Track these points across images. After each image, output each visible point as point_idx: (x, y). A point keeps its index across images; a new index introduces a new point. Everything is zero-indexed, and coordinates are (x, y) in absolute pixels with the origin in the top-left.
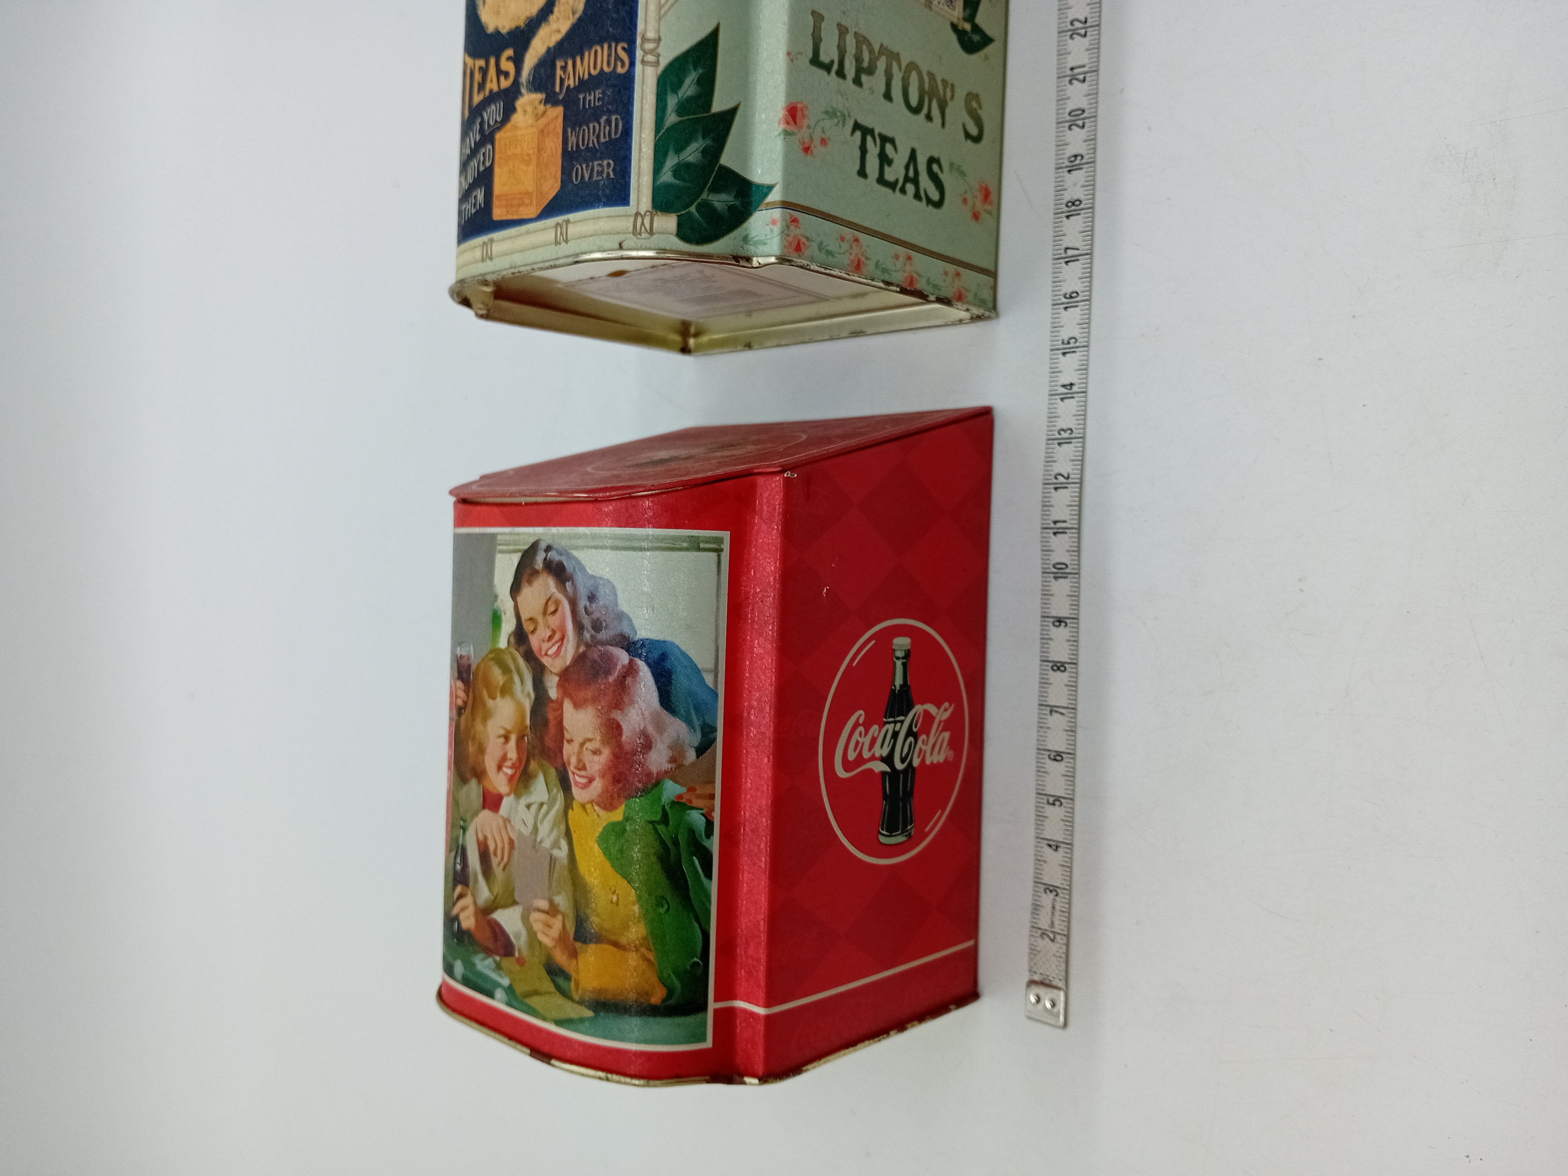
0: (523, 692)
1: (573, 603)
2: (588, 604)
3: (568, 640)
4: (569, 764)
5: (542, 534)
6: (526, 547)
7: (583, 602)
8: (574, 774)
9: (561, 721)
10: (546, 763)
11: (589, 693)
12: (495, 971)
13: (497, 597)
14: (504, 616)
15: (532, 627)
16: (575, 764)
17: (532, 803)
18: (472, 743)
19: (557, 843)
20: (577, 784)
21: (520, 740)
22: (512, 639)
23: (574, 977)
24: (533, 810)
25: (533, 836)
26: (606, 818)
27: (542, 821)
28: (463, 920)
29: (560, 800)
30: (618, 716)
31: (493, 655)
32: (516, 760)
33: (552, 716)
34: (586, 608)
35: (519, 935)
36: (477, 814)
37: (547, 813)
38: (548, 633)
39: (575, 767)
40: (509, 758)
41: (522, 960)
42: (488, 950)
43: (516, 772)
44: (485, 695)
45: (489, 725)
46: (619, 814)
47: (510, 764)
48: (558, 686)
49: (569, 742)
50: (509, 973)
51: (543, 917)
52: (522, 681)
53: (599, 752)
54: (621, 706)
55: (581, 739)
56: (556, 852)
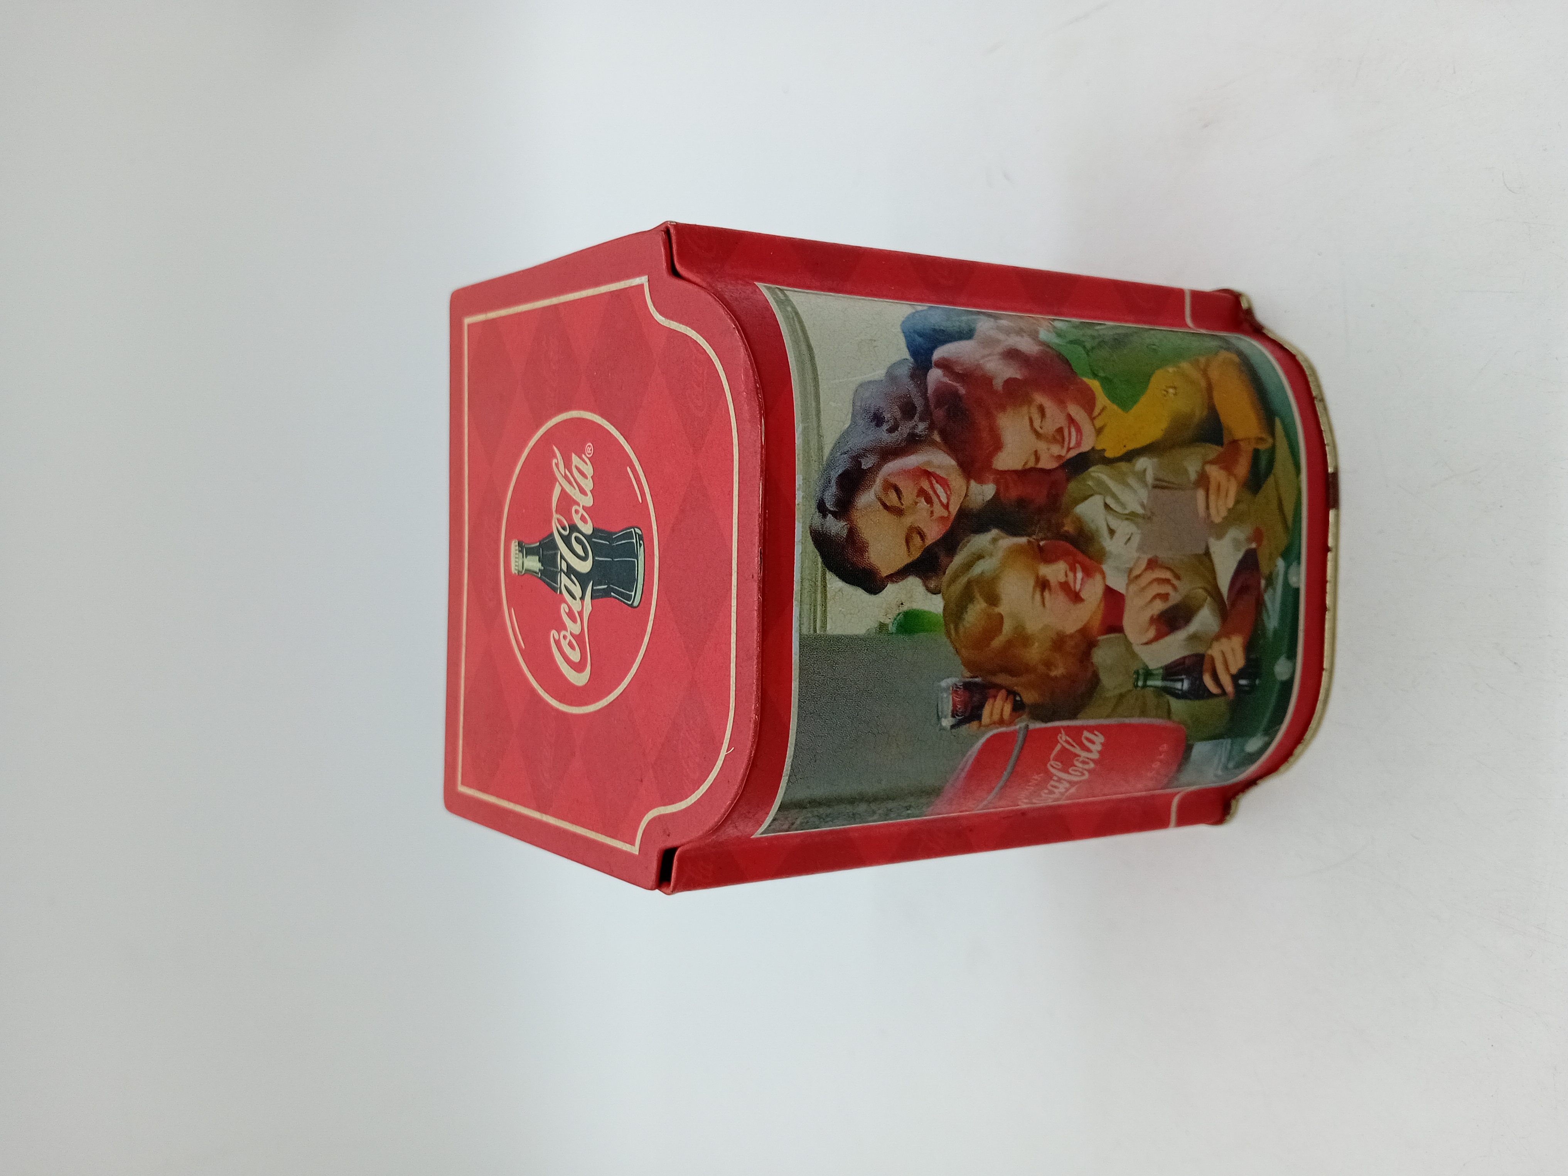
0: (991, 555)
1: (888, 453)
2: (885, 427)
3: (929, 463)
4: (1060, 457)
6: (820, 560)
7: (884, 436)
8: (1069, 449)
9: (1015, 472)
10: (1065, 500)
11: (983, 423)
12: (1274, 589)
13: (882, 626)
14: (905, 608)
15: (917, 540)
16: (1060, 448)
17: (1108, 526)
18: (1053, 668)
19: (1141, 476)
20: (1078, 444)
21: (1045, 556)
22: (932, 585)
23: (1254, 445)
24: (1114, 523)
25: (1140, 520)
26: (1102, 399)
27: (1123, 505)
28: (1237, 662)
29: (1098, 472)
30: (998, 384)
31: (952, 626)
32: (1065, 561)
33: (1014, 493)
34: (891, 430)
35: (1236, 543)
36: (1128, 645)
37: (1114, 496)
38: (923, 503)
39: (1063, 447)
40: (1065, 577)
41: (1258, 536)
42: (1260, 604)
43: (1079, 563)
44: (997, 642)
45: (1033, 626)
46: (1095, 385)
47: (1071, 575)
48: (981, 481)
49: (1037, 459)
50: (1272, 559)
51: (1212, 497)
52: (980, 557)
53: (1042, 410)
54: (986, 381)
55: (1032, 437)
56: (1150, 478)
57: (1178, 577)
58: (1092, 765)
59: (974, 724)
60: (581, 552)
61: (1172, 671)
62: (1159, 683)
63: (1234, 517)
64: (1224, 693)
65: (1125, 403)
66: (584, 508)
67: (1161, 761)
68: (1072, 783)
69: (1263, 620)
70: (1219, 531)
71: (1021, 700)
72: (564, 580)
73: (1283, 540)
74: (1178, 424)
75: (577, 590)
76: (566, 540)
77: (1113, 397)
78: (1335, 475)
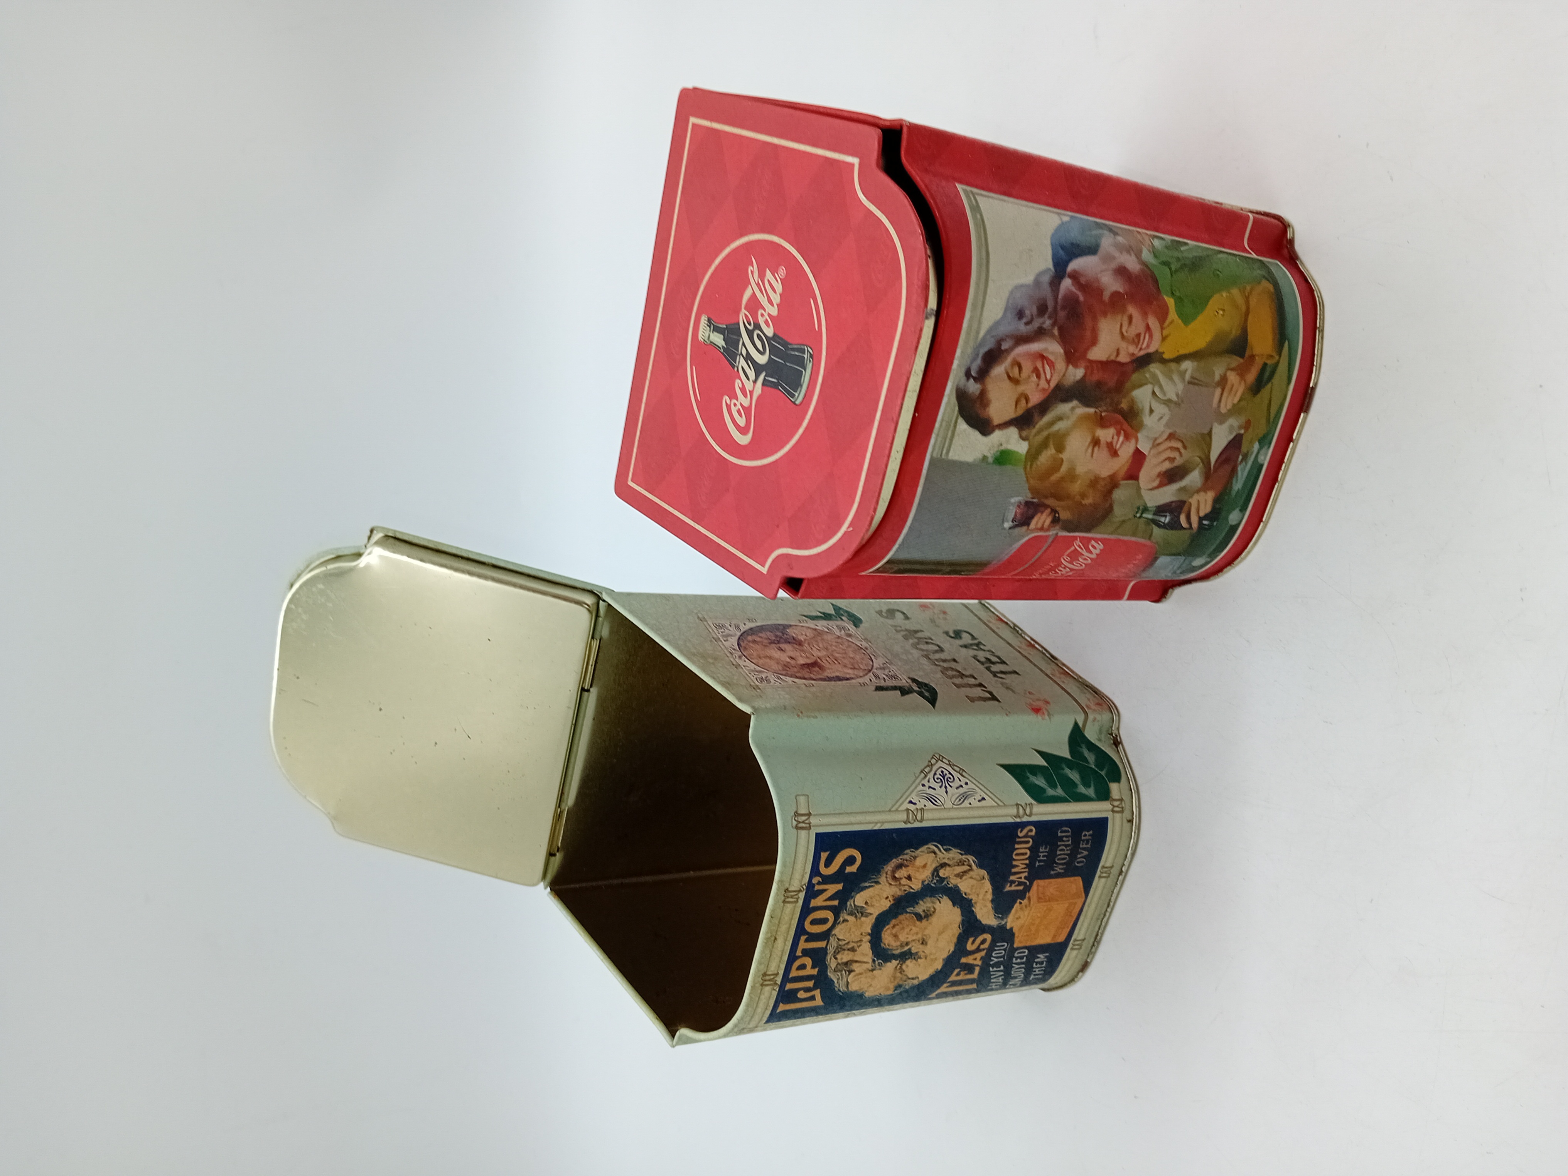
0: (1068, 418)
1: (1021, 340)
2: (1024, 320)
3: (1045, 349)
4: (1133, 354)
5: (954, 383)
6: (957, 408)
8: (1141, 349)
9: (1101, 362)
10: (1128, 385)
11: (1088, 323)
12: (1246, 464)
13: (985, 458)
14: (1003, 448)
15: (1023, 402)
16: (1135, 346)
17: (1151, 407)
18: (1085, 499)
19: (1182, 374)
20: (1148, 346)
21: (1102, 423)
22: (1024, 434)
23: (1264, 360)
24: (1155, 405)
25: (1173, 405)
26: (1173, 315)
27: (1164, 394)
28: (1206, 509)
29: (1155, 368)
30: (1106, 296)
31: (1029, 463)
32: (1116, 429)
33: (1095, 377)
34: (1027, 324)
35: (1231, 428)
36: (1139, 489)
37: (1161, 387)
38: (1034, 378)
39: (1137, 347)
40: (1111, 438)
41: (1247, 425)
42: (1234, 471)
43: (1124, 430)
44: (1055, 477)
45: (1080, 470)
46: (1170, 302)
47: (1116, 437)
48: (1076, 366)
49: (1118, 355)
50: (1251, 443)
51: (1225, 394)
52: (1060, 418)
53: (1130, 318)
54: (1100, 292)
55: (1119, 337)
56: (1188, 377)
57: (1185, 447)
58: (1089, 561)
59: (1024, 528)
60: (760, 348)
61: (1161, 510)
62: (1150, 516)
63: (1235, 410)
64: (1191, 527)
65: (1187, 319)
66: (769, 315)
67: (1134, 564)
68: (1071, 570)
69: (1232, 484)
70: (1222, 418)
71: (1059, 517)
72: (742, 362)
73: (1262, 430)
74: (1219, 337)
75: (752, 374)
76: (750, 334)
77: (1180, 314)
78: (1313, 389)
